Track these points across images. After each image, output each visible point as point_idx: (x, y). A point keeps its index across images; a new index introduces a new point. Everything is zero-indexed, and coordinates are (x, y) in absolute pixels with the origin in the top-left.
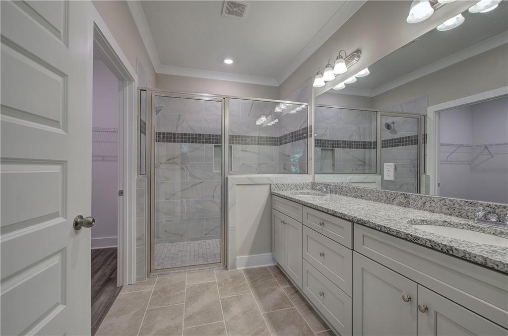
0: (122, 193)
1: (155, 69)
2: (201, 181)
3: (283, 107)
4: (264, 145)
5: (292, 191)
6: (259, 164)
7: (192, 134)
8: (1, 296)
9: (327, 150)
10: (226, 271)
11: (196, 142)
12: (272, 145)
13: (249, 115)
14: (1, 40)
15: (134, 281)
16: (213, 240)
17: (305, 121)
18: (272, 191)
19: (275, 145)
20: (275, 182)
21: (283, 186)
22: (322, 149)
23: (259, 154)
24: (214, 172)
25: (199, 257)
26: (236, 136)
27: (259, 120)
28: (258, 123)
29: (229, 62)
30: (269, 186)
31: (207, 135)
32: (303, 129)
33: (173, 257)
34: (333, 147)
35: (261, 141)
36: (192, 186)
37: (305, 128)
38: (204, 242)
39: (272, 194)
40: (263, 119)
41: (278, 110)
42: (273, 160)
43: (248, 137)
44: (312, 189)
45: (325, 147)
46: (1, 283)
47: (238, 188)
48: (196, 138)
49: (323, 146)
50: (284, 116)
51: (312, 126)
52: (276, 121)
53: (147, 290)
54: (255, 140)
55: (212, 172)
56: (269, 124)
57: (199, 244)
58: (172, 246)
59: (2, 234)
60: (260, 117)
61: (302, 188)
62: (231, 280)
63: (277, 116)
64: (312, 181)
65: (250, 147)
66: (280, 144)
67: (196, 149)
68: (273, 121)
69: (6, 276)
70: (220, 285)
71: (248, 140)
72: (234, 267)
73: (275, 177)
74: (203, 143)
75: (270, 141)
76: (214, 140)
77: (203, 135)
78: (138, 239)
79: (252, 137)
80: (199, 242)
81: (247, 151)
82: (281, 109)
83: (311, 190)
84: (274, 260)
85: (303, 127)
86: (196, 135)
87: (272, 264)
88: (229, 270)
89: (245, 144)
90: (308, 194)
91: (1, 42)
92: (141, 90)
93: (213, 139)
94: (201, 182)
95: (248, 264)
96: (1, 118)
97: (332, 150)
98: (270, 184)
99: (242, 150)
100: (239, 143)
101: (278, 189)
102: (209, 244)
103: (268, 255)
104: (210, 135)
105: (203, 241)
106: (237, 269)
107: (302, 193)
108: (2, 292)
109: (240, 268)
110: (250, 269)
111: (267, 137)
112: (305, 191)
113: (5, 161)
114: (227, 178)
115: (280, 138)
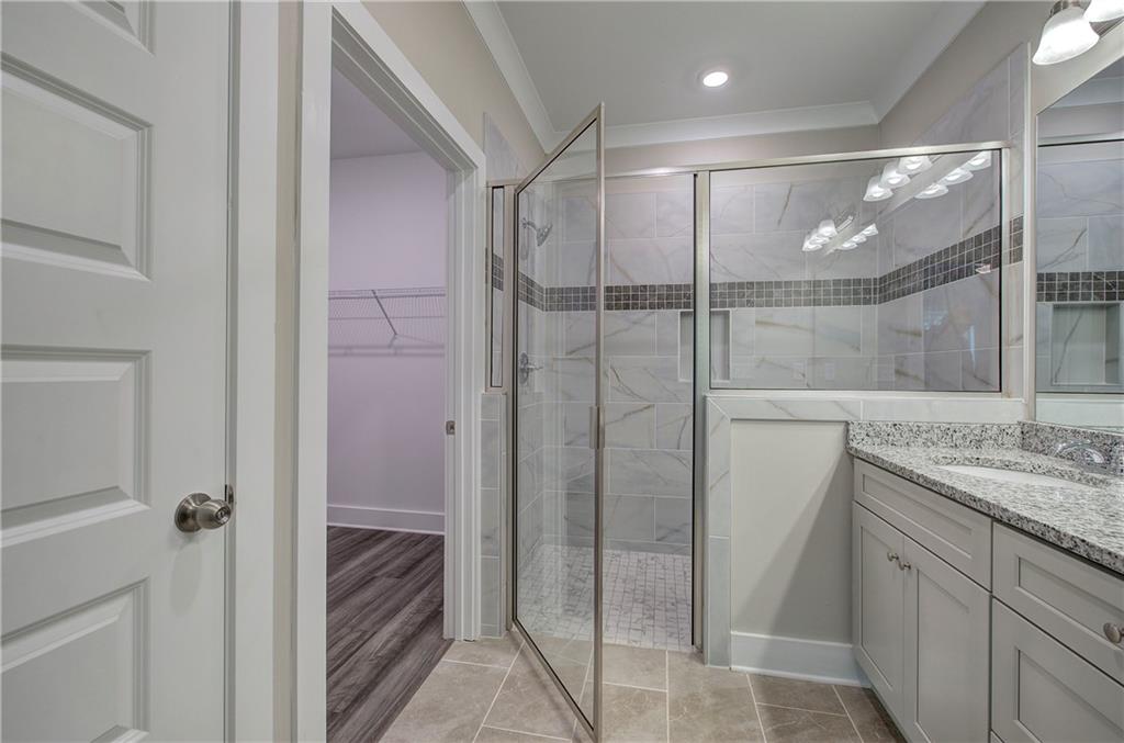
0: (452, 427)
1: (542, 145)
2: (647, 404)
3: (893, 177)
4: (827, 303)
5: (933, 452)
6: (814, 361)
7: (626, 288)
8: (3, 674)
9: (1083, 307)
10: (699, 666)
11: (635, 307)
12: (857, 302)
13: (780, 221)
14: (3, 64)
15: (476, 634)
16: (677, 556)
17: (990, 210)
18: (854, 444)
19: (867, 302)
20: (864, 417)
21: (897, 432)
22: (1057, 308)
23: (813, 331)
24: (681, 380)
25: (635, 600)
26: (741, 285)
27: (814, 237)
28: (808, 245)
29: (716, 79)
30: (841, 428)
31: (662, 286)
32: (978, 237)
33: (573, 586)
34: (1111, 296)
35: (817, 294)
36: (625, 415)
37: (988, 233)
38: (652, 559)
39: (851, 456)
40: (827, 230)
41: (876, 192)
42: (858, 349)
43: (778, 284)
44: (1024, 447)
45: (1073, 297)
46: (3, 643)
47: (735, 429)
48: (635, 297)
49: (1062, 296)
50: (897, 210)
51: (1021, 219)
52: (871, 230)
53: (497, 666)
54: (798, 293)
55: (676, 380)
56: (847, 245)
57: (639, 561)
58: (577, 556)
59: (5, 526)
60: (817, 227)
61: (979, 443)
62: (709, 701)
63: (876, 211)
64: (1021, 418)
65: (780, 314)
66: (885, 299)
67: (635, 323)
68: (857, 232)
69: (13, 629)
70: (676, 709)
71: (777, 294)
72: (725, 661)
73: (864, 401)
74: (652, 307)
75: (847, 292)
76: (680, 298)
77: (653, 287)
78: (486, 538)
79: (788, 284)
80: (642, 555)
81: (774, 324)
82: (888, 185)
83: (1017, 451)
84: (859, 670)
85: (981, 229)
86: (635, 288)
87: (855, 682)
88: (709, 666)
89: (768, 304)
90: (1007, 466)
91: (3, 69)
92: (494, 188)
93: (678, 297)
94: (649, 407)
95: (766, 661)
96: (3, 250)
97: (1108, 307)
98: (847, 424)
99: (757, 322)
100: (750, 304)
101: (878, 440)
102: (664, 568)
103: (837, 648)
104: (669, 287)
105: (653, 555)
106: (733, 667)
107: (978, 462)
108: (3, 664)
109: (745, 668)
110: (775, 678)
111: (837, 282)
112: (988, 452)
113: (12, 352)
114: (705, 398)
115: (883, 279)
